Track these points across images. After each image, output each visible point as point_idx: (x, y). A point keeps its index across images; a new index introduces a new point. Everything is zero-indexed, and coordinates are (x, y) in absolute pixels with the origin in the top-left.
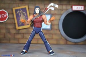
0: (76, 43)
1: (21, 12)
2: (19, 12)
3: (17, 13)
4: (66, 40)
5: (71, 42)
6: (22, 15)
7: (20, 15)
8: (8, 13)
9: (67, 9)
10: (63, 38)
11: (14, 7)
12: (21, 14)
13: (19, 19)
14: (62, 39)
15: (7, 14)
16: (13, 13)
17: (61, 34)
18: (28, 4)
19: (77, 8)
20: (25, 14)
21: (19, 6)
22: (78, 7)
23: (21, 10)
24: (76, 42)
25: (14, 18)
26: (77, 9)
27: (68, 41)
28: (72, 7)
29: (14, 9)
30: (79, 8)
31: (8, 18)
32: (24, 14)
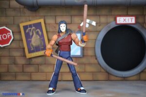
0: (124, 78)
1: (33, 29)
2: (30, 30)
3: (27, 31)
4: (109, 73)
5: (117, 76)
6: (35, 34)
7: (31, 34)
8: (13, 32)
9: (107, 23)
10: (103, 70)
11: (22, 22)
12: (33, 32)
13: (31, 41)
14: (100, 72)
15: (11, 34)
16: (20, 32)
17: (99, 64)
18: (45, 16)
19: (125, 20)
20: (40, 33)
21: (30, 21)
22: (125, 18)
23: (34, 26)
24: (124, 76)
25: (22, 40)
26: (125, 22)
27: (111, 74)
28: (115, 20)
29: (21, 26)
30: (127, 20)
31: (13, 40)
32: (37, 33)
